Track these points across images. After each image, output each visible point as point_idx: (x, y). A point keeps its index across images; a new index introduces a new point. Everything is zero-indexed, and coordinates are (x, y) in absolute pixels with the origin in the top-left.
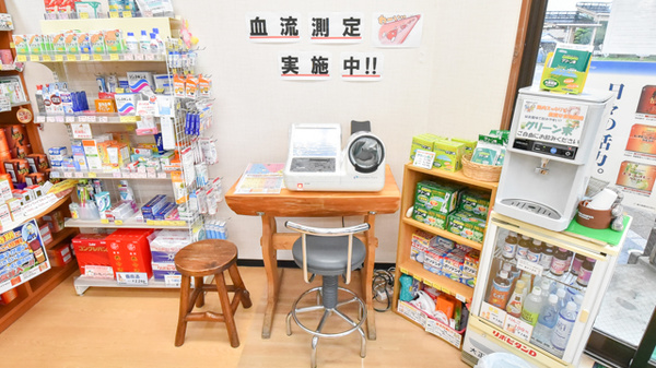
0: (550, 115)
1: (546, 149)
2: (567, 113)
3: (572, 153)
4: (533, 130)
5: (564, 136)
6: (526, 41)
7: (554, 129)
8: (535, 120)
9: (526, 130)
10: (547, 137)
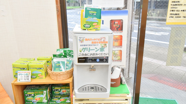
0: (93, 43)
1: (94, 60)
2: (100, 41)
3: (106, 59)
4: (86, 52)
5: (101, 52)
6: (61, 3)
7: (96, 50)
8: (86, 47)
9: (82, 52)
10: (94, 54)
